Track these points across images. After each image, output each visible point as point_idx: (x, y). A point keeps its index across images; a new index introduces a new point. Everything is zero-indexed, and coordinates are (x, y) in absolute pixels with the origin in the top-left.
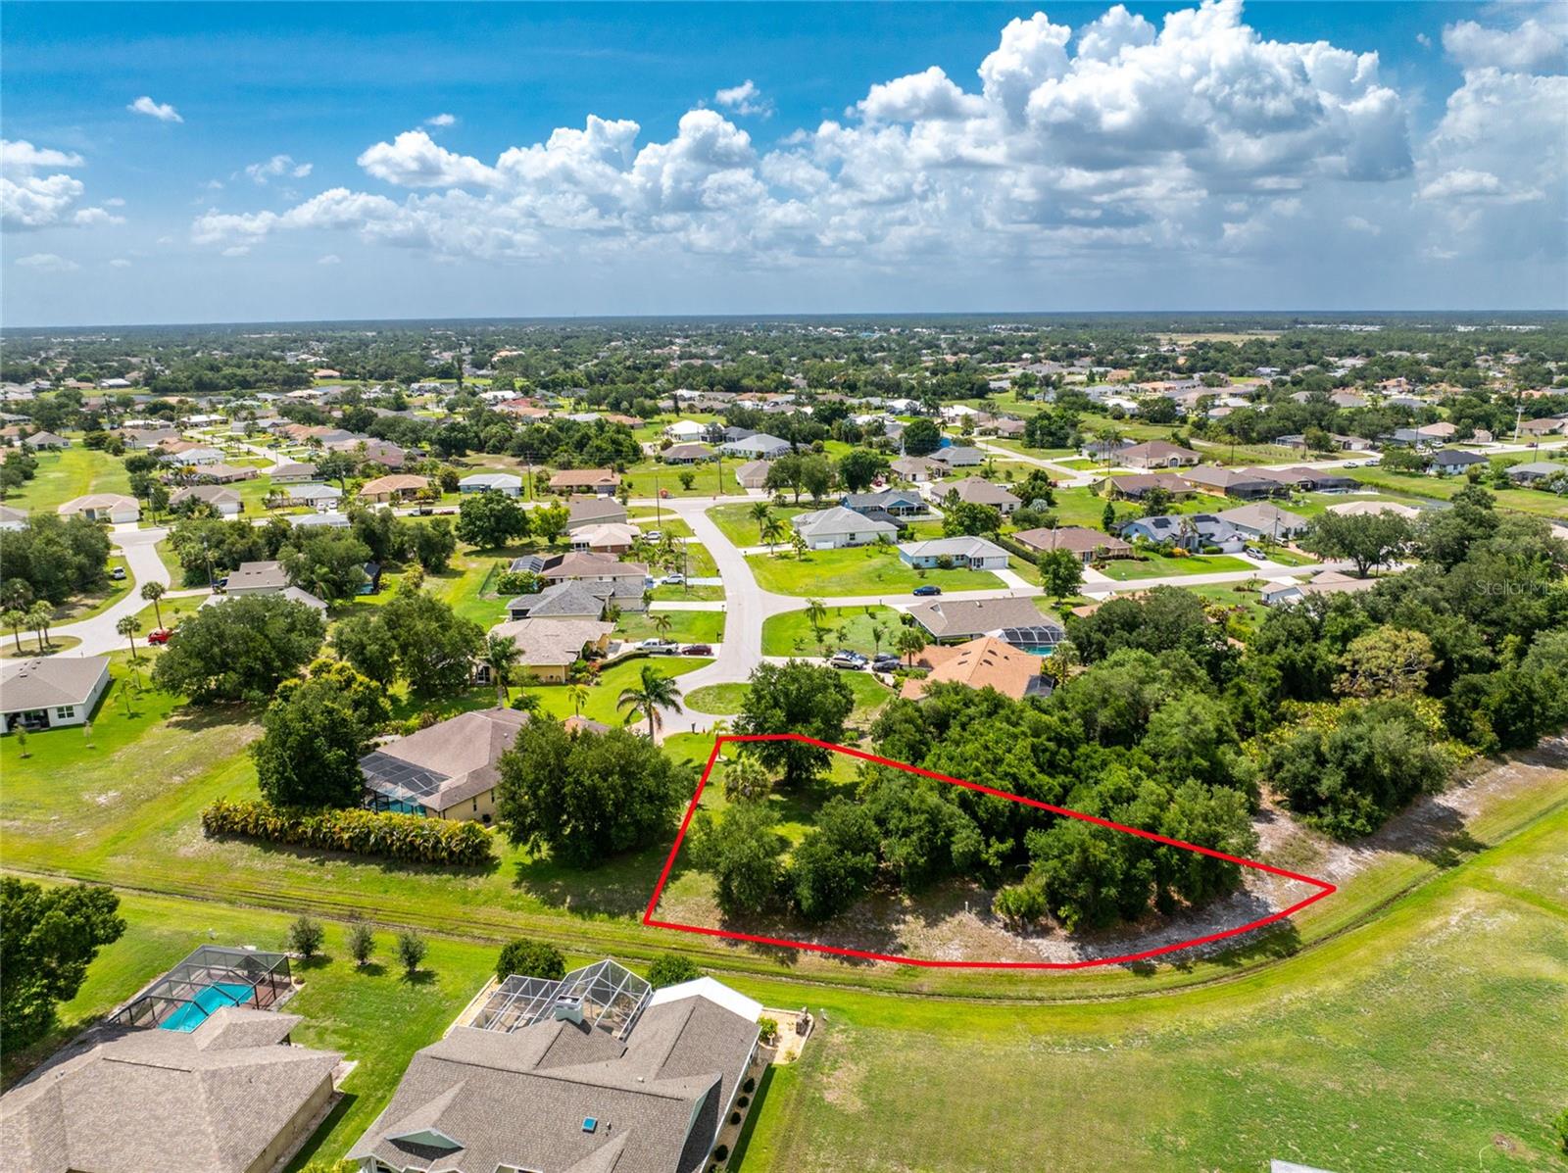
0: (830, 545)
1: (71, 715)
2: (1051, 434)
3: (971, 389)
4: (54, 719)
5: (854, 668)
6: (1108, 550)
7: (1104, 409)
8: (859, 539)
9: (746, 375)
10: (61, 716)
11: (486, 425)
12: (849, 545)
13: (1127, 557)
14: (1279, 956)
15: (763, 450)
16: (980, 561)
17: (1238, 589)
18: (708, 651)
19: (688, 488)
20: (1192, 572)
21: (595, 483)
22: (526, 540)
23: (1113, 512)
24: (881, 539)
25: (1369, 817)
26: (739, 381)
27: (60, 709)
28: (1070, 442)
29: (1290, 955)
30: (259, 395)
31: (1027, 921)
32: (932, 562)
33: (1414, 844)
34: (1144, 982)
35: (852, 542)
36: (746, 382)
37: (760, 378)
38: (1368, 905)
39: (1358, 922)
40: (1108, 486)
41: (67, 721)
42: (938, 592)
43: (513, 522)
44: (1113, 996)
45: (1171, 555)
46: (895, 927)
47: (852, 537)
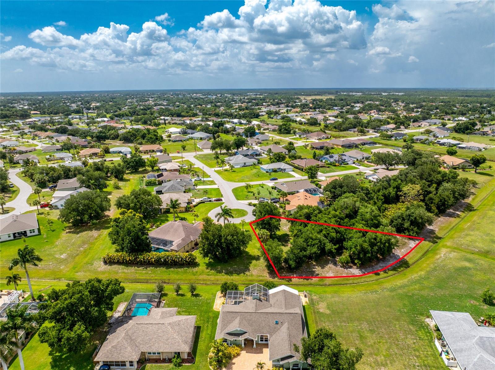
0: (239, 166)
1: (34, 232)
2: (286, 130)
3: (254, 115)
4: (29, 234)
6: (319, 165)
7: (296, 121)
8: (247, 164)
9: (183, 111)
10: (31, 233)
11: (109, 130)
12: (244, 166)
13: (324, 167)
14: (406, 268)
15: (202, 137)
16: (285, 170)
17: (357, 175)
18: (221, 200)
19: (184, 150)
20: (342, 170)
21: (155, 149)
22: (144, 168)
23: (316, 154)
24: (254, 164)
25: (416, 232)
26: (180, 113)
27: (30, 230)
28: (292, 132)
29: (408, 267)
30: (16, 121)
31: (346, 265)
32: (271, 170)
33: (426, 238)
34: (378, 277)
35: (245, 165)
36: (183, 114)
37: (187, 112)
38: (421, 254)
39: (421, 258)
40: (310, 146)
41: (33, 234)
42: (277, 179)
43: (141, 163)
44: (372, 281)
45: (335, 166)
46: (314, 270)
47: (245, 163)
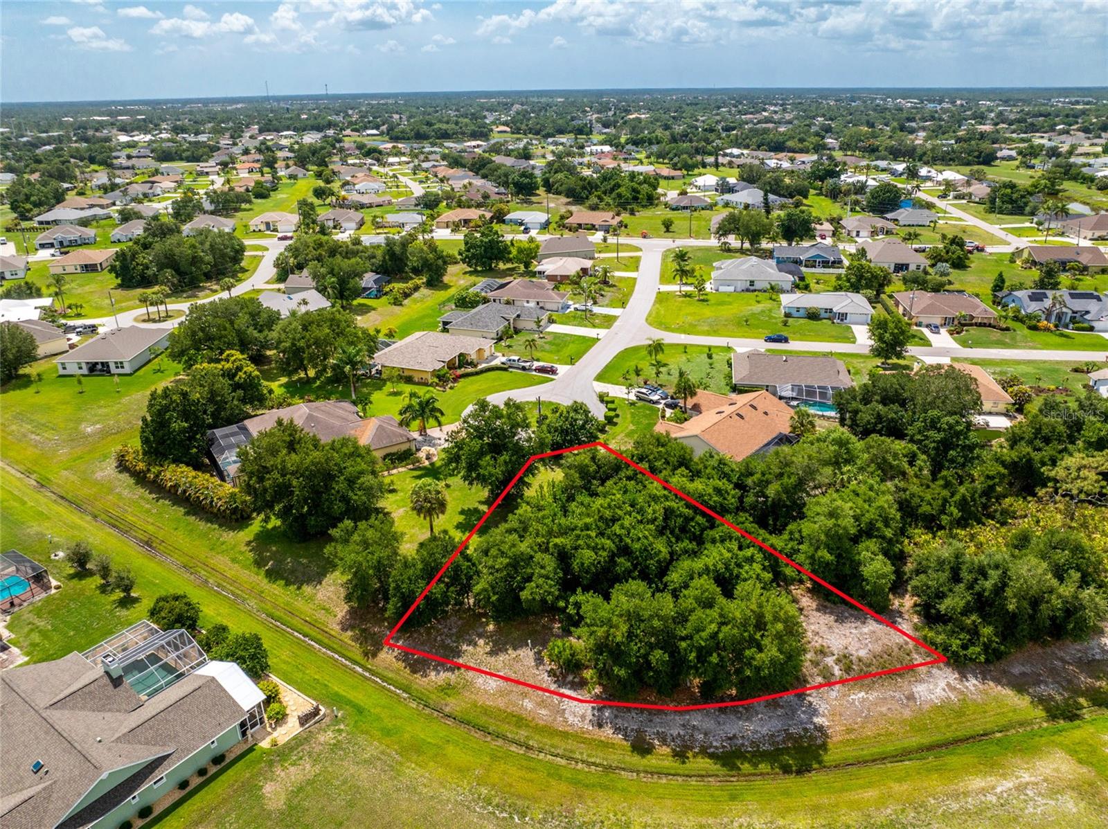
0: (731, 289)
1: (122, 367)
4: (113, 369)
5: (651, 401)
8: (758, 286)
10: (117, 367)
12: (748, 290)
13: (990, 325)
14: (786, 770)
15: (750, 202)
16: (843, 316)
17: (1076, 370)
18: (553, 371)
19: (668, 231)
20: (1046, 346)
22: (509, 266)
23: (1003, 281)
26: (784, 142)
27: (116, 363)
29: (799, 772)
31: (569, 671)
33: (1038, 683)
35: (751, 288)
38: (926, 740)
40: (1025, 255)
41: (120, 371)
44: (594, 764)
45: (1034, 328)
46: (465, 647)
47: (752, 283)
